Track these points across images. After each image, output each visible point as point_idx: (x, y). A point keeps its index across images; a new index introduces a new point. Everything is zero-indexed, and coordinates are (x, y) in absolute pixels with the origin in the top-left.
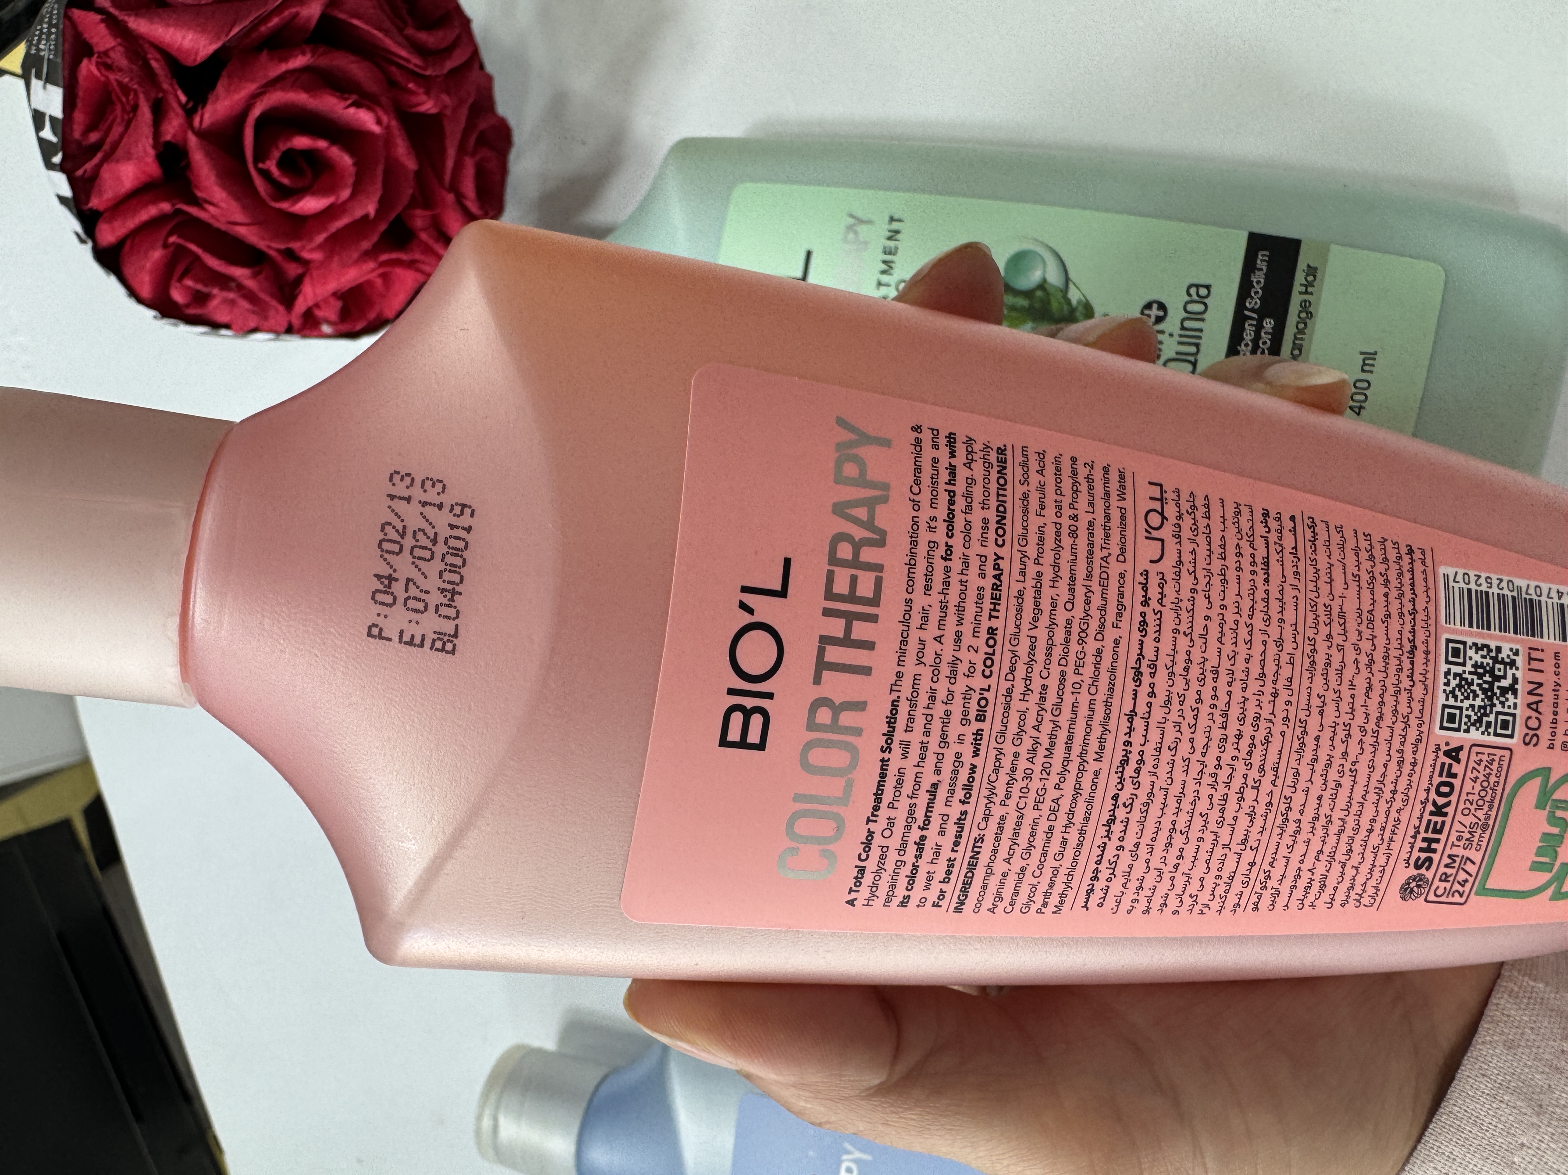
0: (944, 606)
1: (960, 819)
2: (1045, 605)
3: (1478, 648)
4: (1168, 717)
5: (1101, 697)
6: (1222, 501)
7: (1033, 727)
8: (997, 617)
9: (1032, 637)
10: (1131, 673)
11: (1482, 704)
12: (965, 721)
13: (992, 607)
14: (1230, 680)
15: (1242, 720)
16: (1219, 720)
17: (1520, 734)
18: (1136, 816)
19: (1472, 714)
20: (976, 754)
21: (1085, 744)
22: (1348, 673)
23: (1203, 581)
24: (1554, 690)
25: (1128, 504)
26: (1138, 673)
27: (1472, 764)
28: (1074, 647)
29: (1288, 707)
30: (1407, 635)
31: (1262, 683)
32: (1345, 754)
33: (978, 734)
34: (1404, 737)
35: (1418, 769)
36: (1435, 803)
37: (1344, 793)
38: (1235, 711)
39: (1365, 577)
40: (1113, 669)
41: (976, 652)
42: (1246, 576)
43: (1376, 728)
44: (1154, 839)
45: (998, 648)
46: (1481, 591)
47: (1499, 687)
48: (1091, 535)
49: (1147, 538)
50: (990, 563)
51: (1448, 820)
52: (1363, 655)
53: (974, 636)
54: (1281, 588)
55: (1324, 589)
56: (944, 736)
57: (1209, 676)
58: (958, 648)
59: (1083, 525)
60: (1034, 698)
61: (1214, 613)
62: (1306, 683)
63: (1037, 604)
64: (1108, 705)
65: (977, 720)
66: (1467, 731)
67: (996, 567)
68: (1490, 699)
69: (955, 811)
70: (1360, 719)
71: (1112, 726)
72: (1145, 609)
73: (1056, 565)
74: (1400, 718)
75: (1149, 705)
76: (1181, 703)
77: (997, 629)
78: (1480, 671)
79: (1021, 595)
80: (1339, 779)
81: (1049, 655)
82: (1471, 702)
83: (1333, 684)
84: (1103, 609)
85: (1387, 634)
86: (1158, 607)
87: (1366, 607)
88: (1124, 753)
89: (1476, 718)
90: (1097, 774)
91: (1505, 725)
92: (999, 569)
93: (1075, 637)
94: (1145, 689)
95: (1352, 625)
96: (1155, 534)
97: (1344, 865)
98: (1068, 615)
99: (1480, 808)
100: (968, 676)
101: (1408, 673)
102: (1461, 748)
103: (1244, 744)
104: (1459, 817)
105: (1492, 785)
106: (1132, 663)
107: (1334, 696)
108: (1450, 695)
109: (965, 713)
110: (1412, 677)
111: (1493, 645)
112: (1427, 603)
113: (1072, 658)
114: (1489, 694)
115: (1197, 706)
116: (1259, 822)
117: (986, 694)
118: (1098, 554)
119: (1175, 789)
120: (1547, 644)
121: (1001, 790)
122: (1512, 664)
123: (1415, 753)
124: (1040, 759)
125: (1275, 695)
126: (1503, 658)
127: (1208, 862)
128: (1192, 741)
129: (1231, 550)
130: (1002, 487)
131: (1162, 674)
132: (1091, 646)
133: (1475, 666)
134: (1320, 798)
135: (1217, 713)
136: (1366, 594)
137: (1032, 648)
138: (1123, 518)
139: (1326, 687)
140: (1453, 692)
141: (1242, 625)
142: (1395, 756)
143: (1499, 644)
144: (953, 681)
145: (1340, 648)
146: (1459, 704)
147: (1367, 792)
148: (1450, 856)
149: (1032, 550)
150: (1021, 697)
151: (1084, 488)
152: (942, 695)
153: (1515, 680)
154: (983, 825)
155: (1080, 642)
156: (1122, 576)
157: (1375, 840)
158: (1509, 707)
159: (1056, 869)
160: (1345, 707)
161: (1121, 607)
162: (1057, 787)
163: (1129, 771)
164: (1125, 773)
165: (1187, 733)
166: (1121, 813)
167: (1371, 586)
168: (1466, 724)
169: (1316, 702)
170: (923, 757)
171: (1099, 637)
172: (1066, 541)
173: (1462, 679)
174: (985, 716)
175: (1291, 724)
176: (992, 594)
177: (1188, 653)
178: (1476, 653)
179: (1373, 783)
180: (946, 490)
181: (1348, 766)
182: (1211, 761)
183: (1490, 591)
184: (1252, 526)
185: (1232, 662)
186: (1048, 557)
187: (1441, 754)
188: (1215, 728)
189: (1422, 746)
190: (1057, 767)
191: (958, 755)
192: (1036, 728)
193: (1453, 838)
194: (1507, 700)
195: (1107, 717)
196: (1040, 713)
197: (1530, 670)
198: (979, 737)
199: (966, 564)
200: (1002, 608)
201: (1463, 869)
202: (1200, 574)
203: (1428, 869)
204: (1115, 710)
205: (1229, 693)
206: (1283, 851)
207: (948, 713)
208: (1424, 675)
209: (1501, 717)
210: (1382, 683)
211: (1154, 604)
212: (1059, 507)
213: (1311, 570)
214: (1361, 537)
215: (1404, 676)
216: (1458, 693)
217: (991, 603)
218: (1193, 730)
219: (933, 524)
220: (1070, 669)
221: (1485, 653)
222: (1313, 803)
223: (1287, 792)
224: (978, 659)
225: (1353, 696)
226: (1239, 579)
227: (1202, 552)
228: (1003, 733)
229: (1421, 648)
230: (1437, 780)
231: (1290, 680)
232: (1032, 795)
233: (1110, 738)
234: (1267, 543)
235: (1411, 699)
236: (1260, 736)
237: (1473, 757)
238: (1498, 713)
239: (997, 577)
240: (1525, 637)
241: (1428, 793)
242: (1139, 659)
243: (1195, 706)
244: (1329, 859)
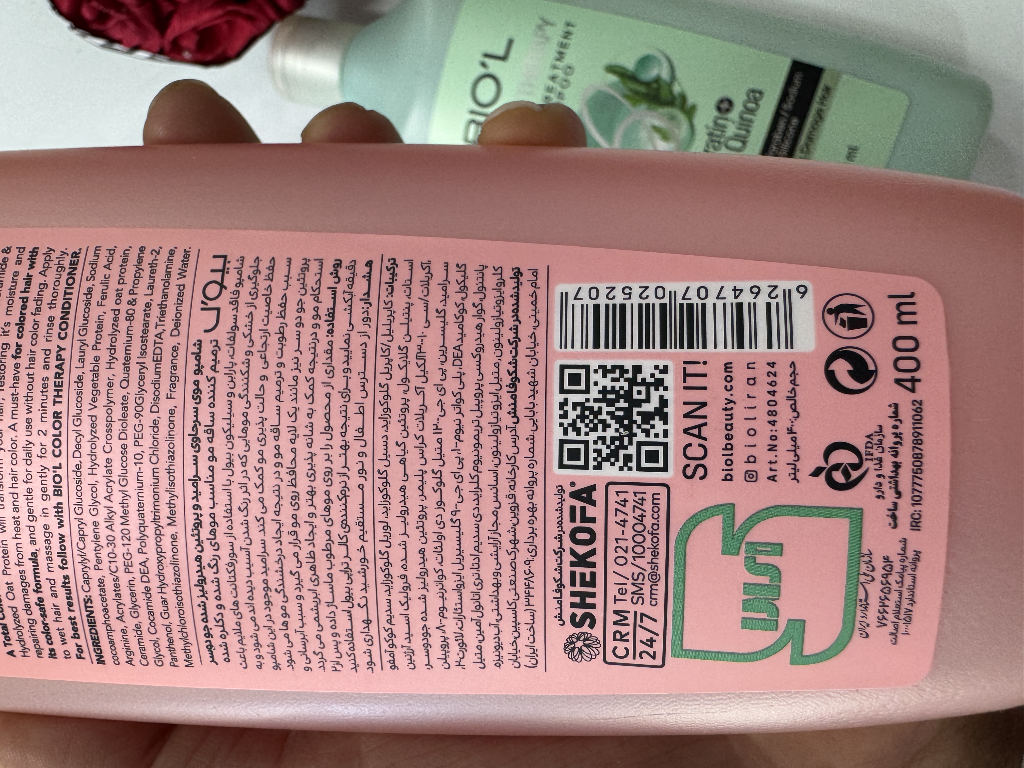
0: (15, 399)
1: (64, 583)
2: (103, 387)
3: (605, 370)
4: (232, 478)
5: (163, 465)
6: (289, 260)
7: (105, 498)
8: (61, 402)
9: (92, 416)
10: (189, 440)
11: (617, 435)
12: (45, 496)
13: (56, 393)
14: (293, 437)
15: (312, 475)
16: (287, 478)
17: (676, 465)
18: (224, 576)
19: (603, 447)
20: (61, 524)
21: (156, 510)
22: (431, 417)
23: (258, 343)
24: (726, 409)
25: (188, 281)
26: (196, 439)
27: (612, 506)
28: (132, 421)
29: (363, 459)
30: (505, 366)
31: (329, 436)
32: (441, 503)
33: (58, 506)
34: (513, 480)
35: (539, 514)
36: (573, 552)
37: (450, 546)
38: (302, 468)
39: (452, 311)
40: (171, 437)
41: (45, 435)
42: (307, 331)
43: (474, 473)
44: (251, 598)
45: (64, 429)
46: (614, 306)
47: (639, 414)
48: (147, 315)
49: (203, 309)
50: (54, 355)
51: (599, 570)
52: (449, 396)
53: (42, 421)
54: (347, 337)
55: (399, 332)
56: (30, 512)
57: (270, 436)
58: (29, 433)
59: (140, 308)
60: (101, 471)
61: (271, 372)
62: (380, 432)
63: (95, 386)
64: (170, 472)
65: (55, 495)
66: (598, 467)
67: (59, 358)
68: (628, 428)
69: (58, 575)
70: (452, 464)
71: (178, 491)
72: (199, 377)
73: (112, 349)
74: (504, 459)
75: (211, 469)
76: (244, 464)
77: (61, 413)
78: (612, 396)
79: (80, 379)
80: (440, 531)
81: (109, 430)
82: (600, 433)
83: (413, 429)
84: (156, 383)
85: (479, 369)
86: (211, 374)
87: (451, 342)
88: (196, 516)
89: (608, 451)
90: (174, 538)
91: (652, 457)
92: (61, 359)
93: (131, 412)
94: (204, 455)
95: (433, 364)
96: (211, 304)
97: (478, 623)
98: (124, 392)
99: (640, 556)
100: (41, 457)
101: (510, 409)
102: (593, 488)
103: (319, 500)
104: (612, 567)
105: (649, 528)
106: (189, 430)
107: (417, 443)
108: (570, 429)
109: (44, 490)
110: (515, 413)
111: (629, 365)
112: (535, 328)
113: (130, 431)
114: (626, 422)
115: (260, 465)
116: (358, 579)
117: (59, 471)
118: (153, 331)
119: (256, 549)
120: (713, 354)
121: (91, 555)
122: (659, 383)
123: (531, 497)
124: (117, 527)
125: (345, 447)
126: (644, 379)
127: (317, 619)
128: (261, 500)
129: (292, 306)
130: (70, 286)
131: (220, 439)
132: (148, 419)
133: (604, 391)
134: (422, 551)
135: (283, 471)
136: (453, 331)
137: (93, 425)
138: (181, 295)
139: (405, 434)
140: (573, 425)
141: (301, 380)
142: (506, 503)
143: (637, 363)
144: (29, 462)
145: (419, 391)
146: (582, 437)
147: (479, 543)
148: (616, 612)
149: (91, 339)
150: (90, 471)
151: (146, 274)
152: (22, 476)
153: (663, 402)
154: (86, 588)
155: (137, 416)
156: (175, 349)
157: (506, 595)
158: (657, 435)
159: (168, 626)
160: (430, 453)
161: (174, 377)
162: (140, 551)
163: (205, 533)
164: (201, 535)
165: (255, 494)
166: (209, 574)
167: (460, 320)
168: (595, 459)
169: (394, 450)
170: (18, 530)
171: (155, 409)
172: (123, 325)
173: (584, 408)
174: (61, 491)
175: (369, 476)
176: (55, 382)
177: (245, 415)
178: (604, 376)
179: (484, 534)
180: (20, 298)
181: (447, 517)
182: (287, 521)
183: (628, 303)
184: (319, 280)
185: (293, 418)
186: (106, 342)
187: (566, 496)
188: (283, 485)
189: (538, 489)
190: (135, 534)
191: (46, 527)
192: (108, 498)
193: (613, 591)
194: (653, 427)
195: (172, 484)
196: (109, 484)
197: (685, 388)
198: (60, 510)
199: (32, 359)
200: (64, 393)
201: (640, 626)
202: (256, 335)
203: (592, 626)
204: (178, 475)
205: (294, 451)
206: (397, 609)
207: (29, 491)
208: (531, 409)
209: (644, 449)
210: (476, 423)
211: (207, 371)
212: (119, 294)
213: (384, 314)
214: (453, 268)
215: (504, 413)
216: (579, 424)
217: (55, 390)
218: (260, 489)
219: (6, 329)
220: (130, 442)
221: (617, 374)
222: (414, 558)
223: (381, 547)
224: (48, 441)
225: (440, 441)
226: (299, 335)
227: (260, 314)
228: (79, 505)
229: (525, 378)
230: (568, 526)
231: (361, 430)
232: (120, 560)
233: (179, 502)
234: (335, 294)
235: (515, 438)
236: (335, 491)
237: (613, 497)
238: (640, 444)
239: (59, 367)
240: (678, 350)
241: (561, 541)
242: (195, 426)
243: (258, 466)
244: (456, 616)
